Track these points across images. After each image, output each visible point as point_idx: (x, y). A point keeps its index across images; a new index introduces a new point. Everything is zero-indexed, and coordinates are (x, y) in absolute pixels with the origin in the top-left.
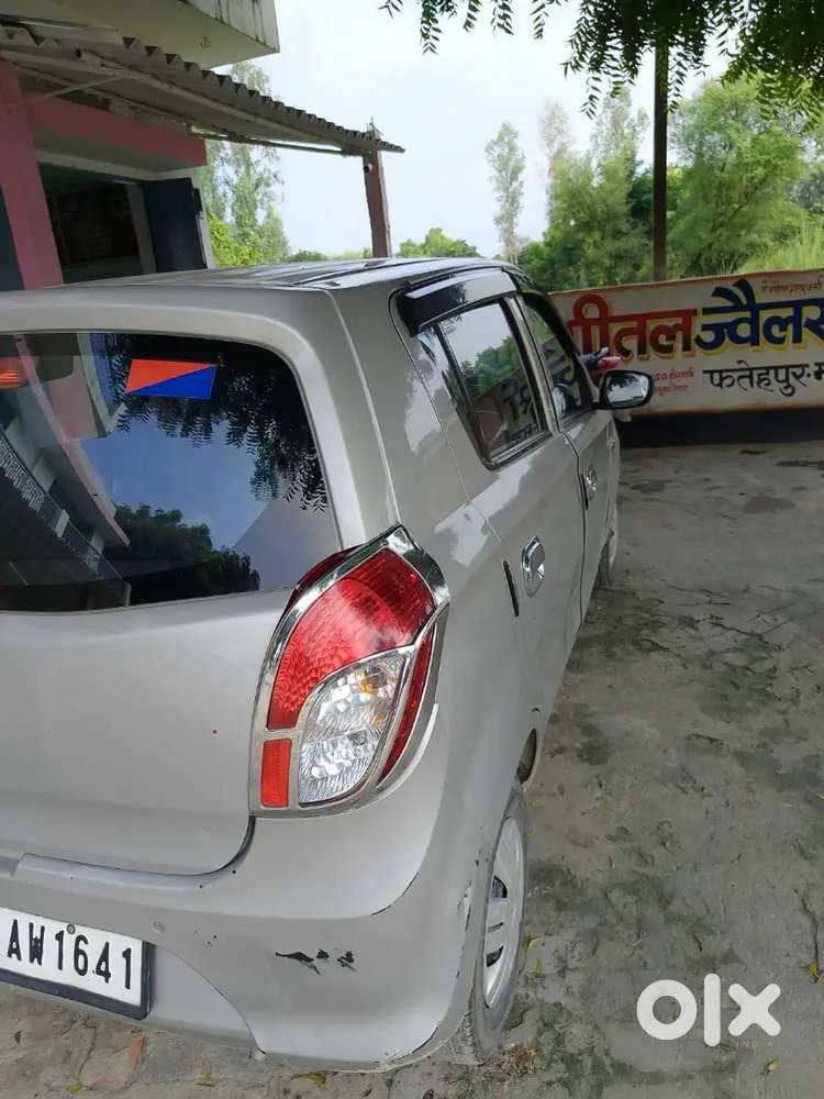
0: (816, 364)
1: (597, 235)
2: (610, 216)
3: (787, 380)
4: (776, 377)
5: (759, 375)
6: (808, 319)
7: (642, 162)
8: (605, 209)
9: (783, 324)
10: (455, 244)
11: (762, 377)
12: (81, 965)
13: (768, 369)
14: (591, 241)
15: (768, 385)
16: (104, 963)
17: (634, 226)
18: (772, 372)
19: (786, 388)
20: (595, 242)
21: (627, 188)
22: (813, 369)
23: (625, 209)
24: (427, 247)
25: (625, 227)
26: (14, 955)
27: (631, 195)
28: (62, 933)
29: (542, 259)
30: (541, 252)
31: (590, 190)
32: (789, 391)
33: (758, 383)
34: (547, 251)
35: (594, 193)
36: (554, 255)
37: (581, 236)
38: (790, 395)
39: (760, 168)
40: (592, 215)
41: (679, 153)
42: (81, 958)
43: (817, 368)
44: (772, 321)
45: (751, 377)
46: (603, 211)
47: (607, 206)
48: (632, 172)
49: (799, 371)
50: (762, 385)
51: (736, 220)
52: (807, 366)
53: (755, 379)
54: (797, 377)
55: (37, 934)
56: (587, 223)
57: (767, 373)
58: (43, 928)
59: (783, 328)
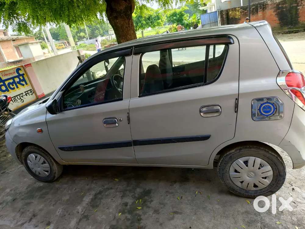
0: (25, 92)
3: (20, 98)
4: (18, 98)
5: (14, 99)
6: (17, 82)
9: (12, 84)
11: (15, 99)
13: (15, 97)
15: (17, 101)
18: (16, 97)
19: (21, 100)
22: (24, 94)
32: (22, 101)
33: (15, 101)
38: (23, 102)
43: (25, 93)
44: (9, 84)
45: (12, 100)
49: (22, 95)
50: (16, 101)
52: (23, 93)
53: (14, 101)
54: (22, 97)
57: (15, 98)
59: (13, 85)
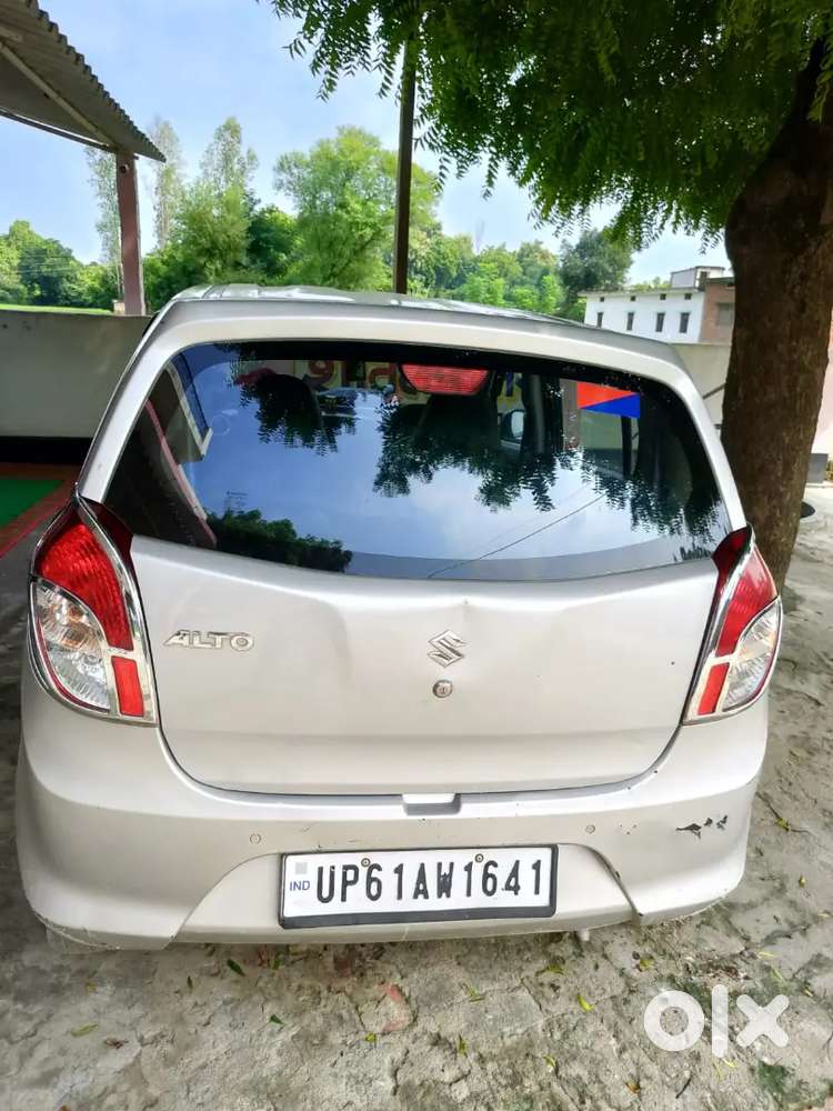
1: (219, 265)
2: (231, 247)
7: (259, 201)
8: (227, 239)
10: (46, 242)
12: (490, 887)
14: (213, 268)
16: (513, 879)
17: (254, 262)
20: (216, 270)
21: (247, 223)
23: (245, 243)
24: (11, 240)
25: (245, 260)
26: (421, 897)
27: (250, 230)
28: (471, 864)
29: (159, 277)
30: (157, 270)
31: (211, 219)
34: (163, 269)
35: (216, 221)
36: (173, 274)
37: (202, 261)
39: (368, 229)
40: (214, 243)
41: (294, 201)
42: (490, 881)
46: (224, 241)
47: (228, 236)
48: (251, 209)
51: (346, 273)
55: (445, 870)
56: (208, 250)
58: (452, 865)
